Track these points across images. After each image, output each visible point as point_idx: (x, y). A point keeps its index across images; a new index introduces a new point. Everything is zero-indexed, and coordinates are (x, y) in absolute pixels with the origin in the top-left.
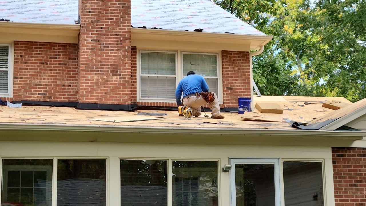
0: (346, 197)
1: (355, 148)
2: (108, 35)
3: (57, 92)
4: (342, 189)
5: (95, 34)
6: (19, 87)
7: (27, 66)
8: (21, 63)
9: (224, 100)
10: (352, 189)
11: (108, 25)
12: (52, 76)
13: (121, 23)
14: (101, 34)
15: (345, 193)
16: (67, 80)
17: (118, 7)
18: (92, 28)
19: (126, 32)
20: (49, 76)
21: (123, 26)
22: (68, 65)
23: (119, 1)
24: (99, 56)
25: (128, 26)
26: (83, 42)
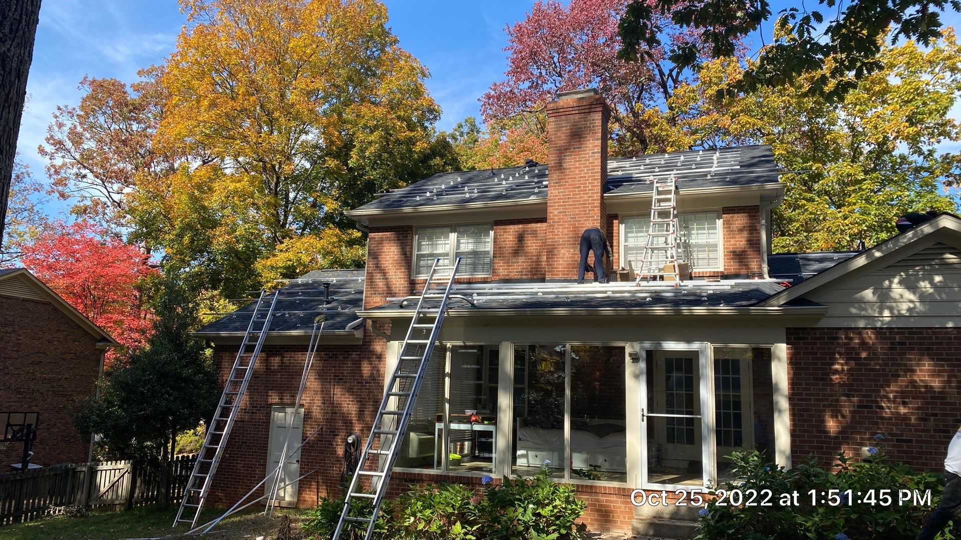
0: (807, 394)
1: (823, 328)
2: (575, 205)
4: (801, 384)
5: (561, 206)
6: (498, 266)
7: (505, 244)
8: (500, 242)
9: (725, 266)
10: (818, 384)
11: (575, 194)
13: (590, 190)
14: (568, 205)
15: (806, 389)
17: (586, 173)
18: (559, 199)
19: (594, 200)
21: (592, 193)
23: (588, 166)
24: (566, 228)
25: (597, 193)
26: (550, 216)
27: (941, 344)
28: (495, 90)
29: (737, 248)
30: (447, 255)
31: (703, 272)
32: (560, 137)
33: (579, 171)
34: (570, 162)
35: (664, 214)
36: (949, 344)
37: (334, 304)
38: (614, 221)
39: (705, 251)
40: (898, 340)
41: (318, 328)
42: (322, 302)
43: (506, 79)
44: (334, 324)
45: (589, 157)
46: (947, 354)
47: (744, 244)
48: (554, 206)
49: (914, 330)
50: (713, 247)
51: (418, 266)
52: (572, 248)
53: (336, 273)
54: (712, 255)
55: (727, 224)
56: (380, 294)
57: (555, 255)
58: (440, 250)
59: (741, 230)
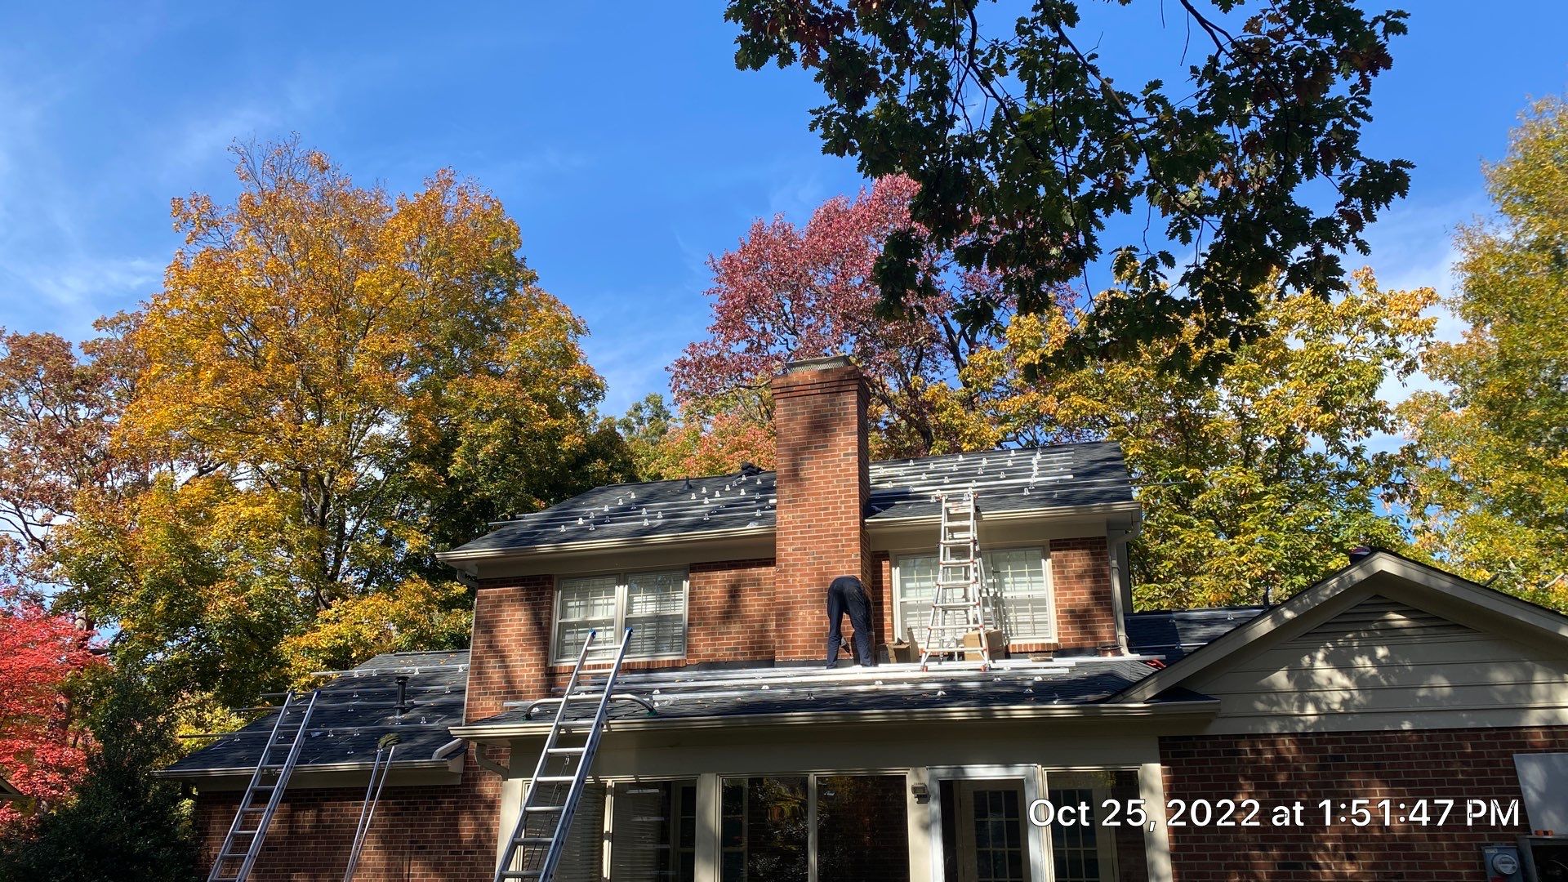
0: (1198, 848)
1: (1216, 737)
2: (821, 537)
4: (1189, 831)
5: (798, 538)
6: (696, 640)
7: (708, 603)
8: (700, 599)
9: (1059, 634)
10: (1215, 831)
11: (820, 520)
13: (842, 513)
14: (810, 538)
15: (1196, 839)
17: (836, 487)
18: (794, 528)
19: (851, 529)
21: (846, 518)
23: (838, 476)
24: (807, 575)
25: (854, 517)
26: (780, 555)
27: (1396, 757)
28: (692, 354)
29: (1076, 605)
30: (610, 622)
31: (1026, 645)
32: (794, 429)
33: (826, 483)
34: (811, 469)
35: (959, 551)
36: (1407, 757)
37: (413, 713)
38: (883, 563)
39: (1026, 610)
40: (1330, 752)
41: (385, 757)
42: (392, 710)
43: (708, 337)
44: (412, 749)
45: (840, 461)
46: (1407, 774)
47: (1087, 599)
48: (787, 539)
49: (1354, 736)
50: (1039, 604)
51: (561, 643)
52: (818, 607)
53: (419, 659)
54: (1038, 617)
55: (1059, 567)
56: (493, 694)
57: (789, 619)
58: (599, 616)
59: (1080, 577)
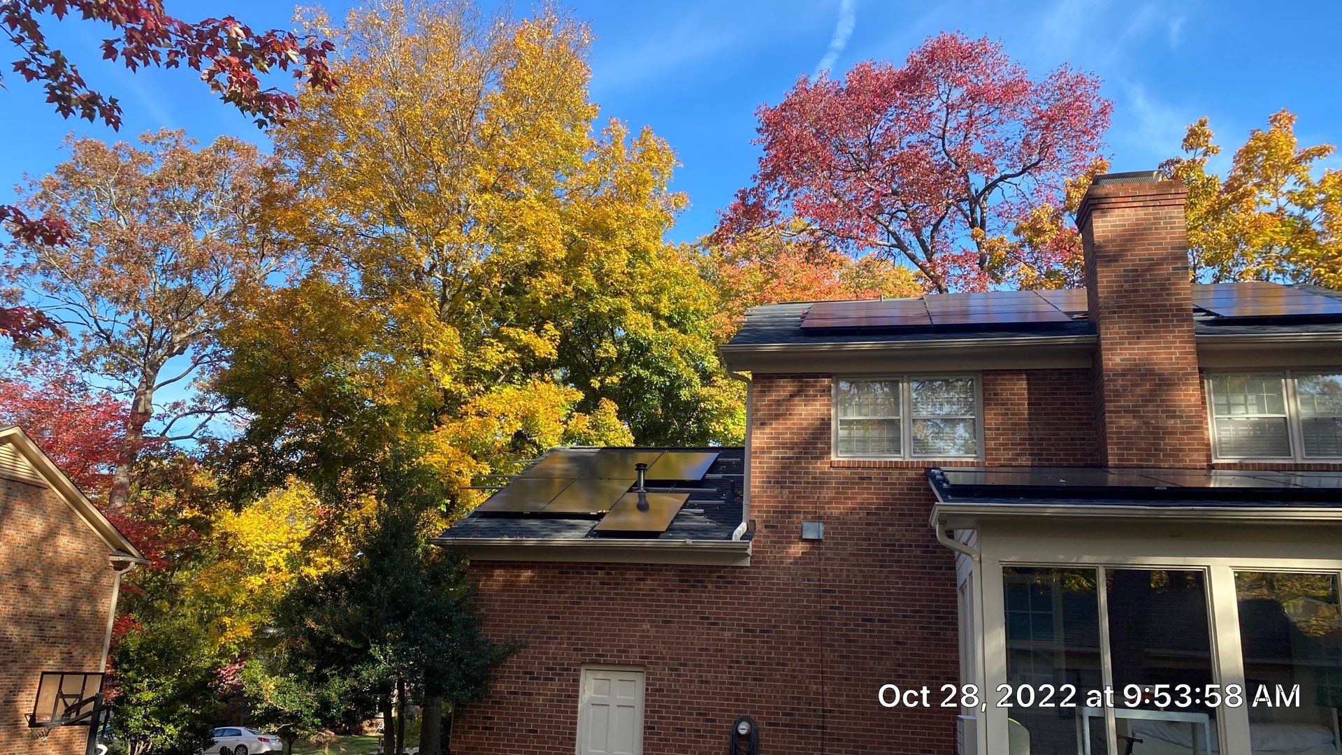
3: (1062, 450)
5: (1126, 349)
6: (995, 444)
7: (1005, 409)
8: (995, 404)
12: (1050, 424)
13: (1175, 326)
16: (1078, 429)
18: (1120, 338)
19: (1186, 342)
20: (1045, 424)
21: (1179, 331)
22: (1078, 404)
24: (1138, 385)
25: (1189, 331)
32: (1114, 241)
33: (1153, 296)
45: (1169, 274)
48: (1114, 349)
57: (1122, 427)
